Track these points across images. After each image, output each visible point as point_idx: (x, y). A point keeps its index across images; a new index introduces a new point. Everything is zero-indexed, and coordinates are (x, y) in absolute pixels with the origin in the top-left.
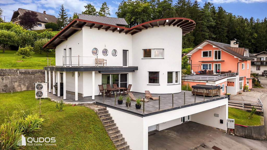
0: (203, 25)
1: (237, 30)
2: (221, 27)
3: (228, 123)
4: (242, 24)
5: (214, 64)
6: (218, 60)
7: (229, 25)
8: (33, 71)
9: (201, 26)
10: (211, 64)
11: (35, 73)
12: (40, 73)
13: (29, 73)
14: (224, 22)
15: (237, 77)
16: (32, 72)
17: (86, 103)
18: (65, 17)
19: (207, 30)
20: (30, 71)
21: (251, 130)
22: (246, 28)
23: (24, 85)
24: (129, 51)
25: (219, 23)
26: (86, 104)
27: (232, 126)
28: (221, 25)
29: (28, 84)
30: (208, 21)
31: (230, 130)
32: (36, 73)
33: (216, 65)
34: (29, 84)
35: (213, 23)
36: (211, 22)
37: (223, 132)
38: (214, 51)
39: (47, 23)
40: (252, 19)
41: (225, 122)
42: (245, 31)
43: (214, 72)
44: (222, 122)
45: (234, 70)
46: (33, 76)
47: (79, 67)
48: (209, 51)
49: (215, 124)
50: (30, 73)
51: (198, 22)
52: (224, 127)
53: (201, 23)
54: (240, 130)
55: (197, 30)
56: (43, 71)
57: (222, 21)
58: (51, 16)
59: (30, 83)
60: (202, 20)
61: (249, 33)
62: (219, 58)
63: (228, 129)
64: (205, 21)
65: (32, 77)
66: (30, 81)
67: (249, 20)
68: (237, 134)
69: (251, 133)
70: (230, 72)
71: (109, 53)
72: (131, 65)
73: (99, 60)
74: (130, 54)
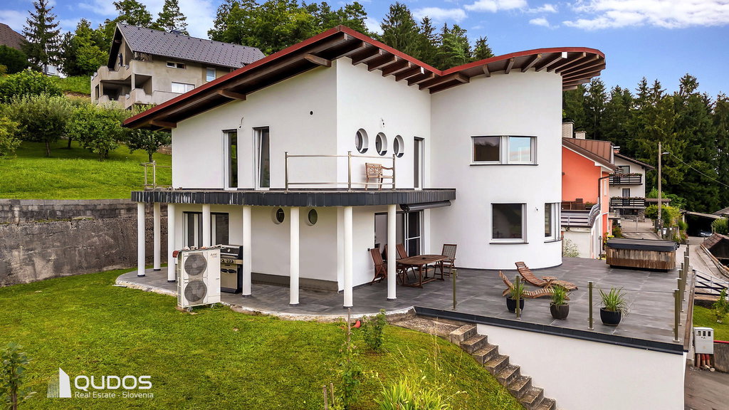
3: (697, 338)
8: (67, 207)
11: (74, 215)
12: (88, 213)
13: (53, 214)
16: (62, 211)
17: (391, 313)
18: (49, 30)
20: (56, 208)
23: (44, 257)
24: (426, 140)
26: (392, 316)
27: (707, 345)
29: (57, 255)
32: (78, 213)
34: (59, 252)
46: (71, 226)
47: (350, 191)
50: (58, 213)
54: (728, 357)
56: (98, 208)
59: (64, 252)
63: (697, 354)
65: (67, 227)
66: (65, 243)
70: (580, 201)
71: (389, 147)
72: (427, 186)
73: (374, 167)
74: (427, 149)
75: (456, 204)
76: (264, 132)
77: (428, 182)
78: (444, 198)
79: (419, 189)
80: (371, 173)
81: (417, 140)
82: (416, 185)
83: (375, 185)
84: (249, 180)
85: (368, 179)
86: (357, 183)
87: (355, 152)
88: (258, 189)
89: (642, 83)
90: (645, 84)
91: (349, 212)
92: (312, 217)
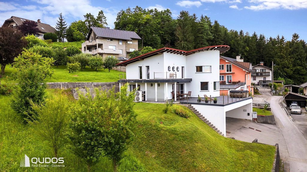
0: (203, 38)
1: (232, 43)
2: (218, 40)
3: (253, 114)
4: (236, 38)
5: (226, 76)
6: (229, 72)
7: (225, 38)
9: (202, 39)
10: (224, 75)
14: (220, 36)
15: (246, 86)
16: (101, 85)
18: (64, 26)
19: (206, 43)
21: (267, 118)
22: (239, 42)
24: (185, 67)
25: (217, 36)
27: (255, 116)
28: (218, 38)
30: (207, 34)
31: (254, 120)
33: (228, 76)
35: (212, 37)
36: (210, 35)
37: (250, 121)
38: (226, 65)
39: (46, 33)
40: (241, 32)
41: (251, 115)
42: (239, 44)
43: (226, 82)
44: (249, 114)
45: (242, 80)
47: (167, 80)
48: (222, 65)
49: (244, 116)
51: (198, 35)
52: (250, 118)
53: (201, 36)
54: (261, 119)
55: (198, 43)
56: (107, 84)
57: (219, 34)
58: (46, 24)
60: (202, 33)
61: (242, 46)
62: (230, 71)
63: (253, 118)
64: (204, 35)
67: (239, 33)
68: (259, 122)
69: (267, 120)
70: (239, 82)
71: (175, 69)
72: (185, 78)
73: (172, 74)
74: (185, 69)
75: (192, 82)
76: (148, 67)
77: (185, 77)
78: (189, 81)
79: (183, 79)
80: (171, 75)
81: (182, 67)
82: (182, 78)
83: (172, 78)
84: (144, 77)
85: (171, 77)
86: (168, 78)
87: (168, 71)
88: (147, 79)
89: (277, 37)
90: (279, 37)
91: (167, 83)
92: (159, 85)
